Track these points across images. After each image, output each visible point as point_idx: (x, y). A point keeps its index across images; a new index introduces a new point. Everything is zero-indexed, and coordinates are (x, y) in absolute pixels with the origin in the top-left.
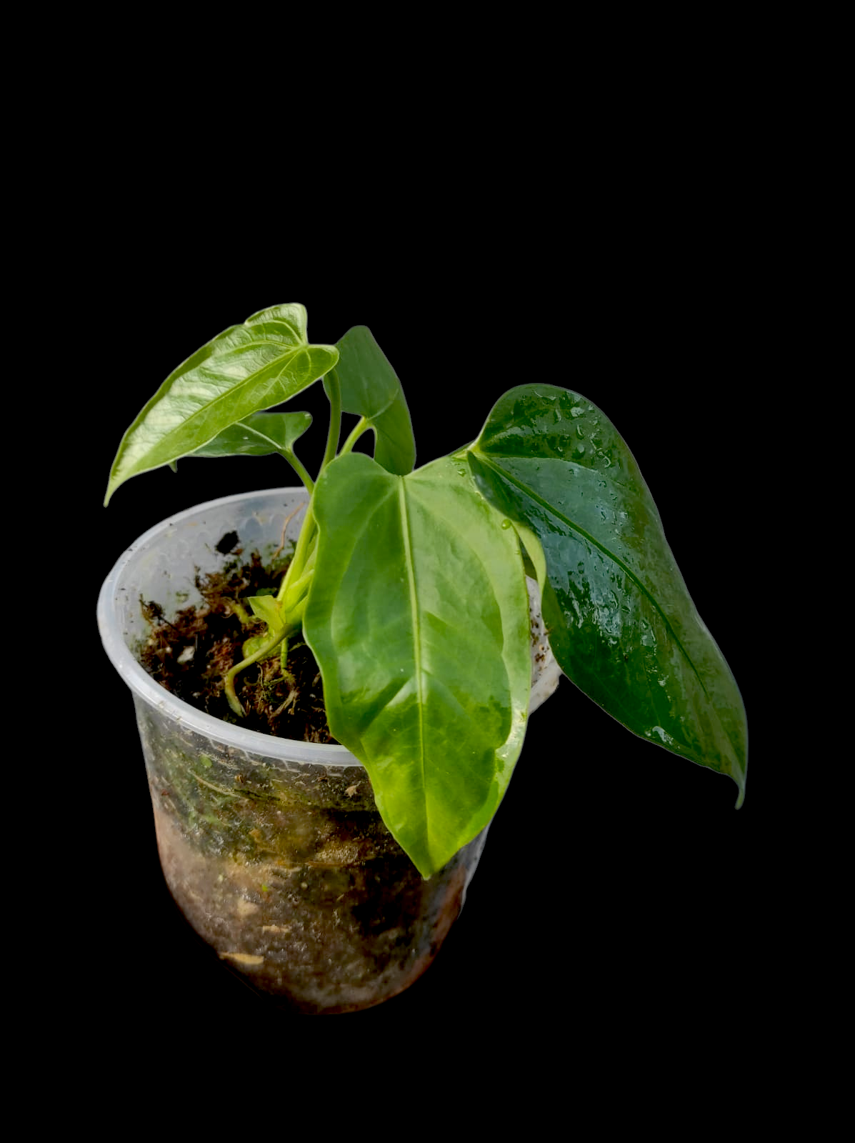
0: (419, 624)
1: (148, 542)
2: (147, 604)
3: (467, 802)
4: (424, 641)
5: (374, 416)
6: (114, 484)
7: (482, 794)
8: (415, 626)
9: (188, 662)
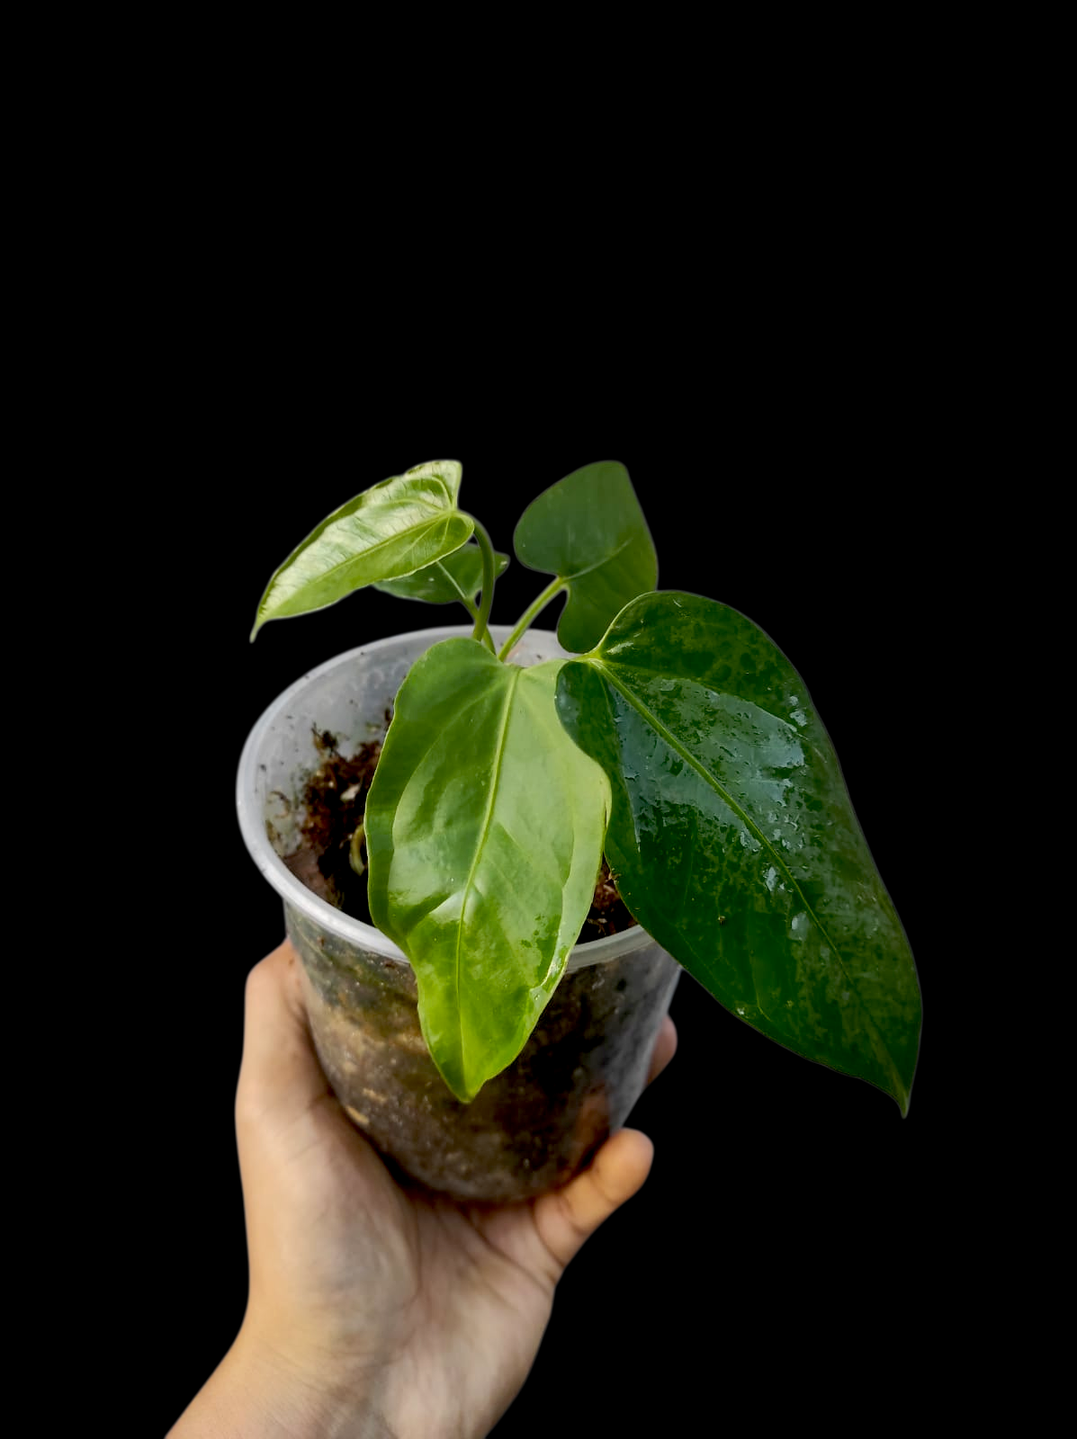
0: (486, 834)
1: (333, 669)
2: (321, 733)
3: (496, 1035)
4: (487, 855)
5: (575, 576)
6: (262, 618)
7: (510, 1031)
8: (482, 835)
9: (350, 802)
